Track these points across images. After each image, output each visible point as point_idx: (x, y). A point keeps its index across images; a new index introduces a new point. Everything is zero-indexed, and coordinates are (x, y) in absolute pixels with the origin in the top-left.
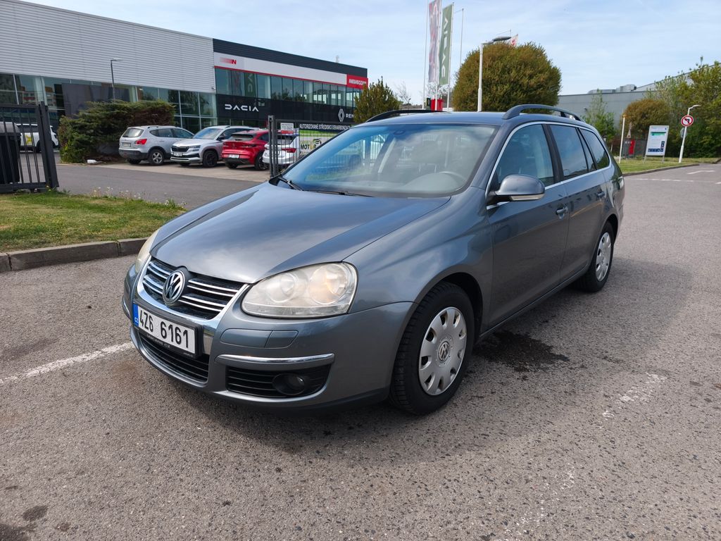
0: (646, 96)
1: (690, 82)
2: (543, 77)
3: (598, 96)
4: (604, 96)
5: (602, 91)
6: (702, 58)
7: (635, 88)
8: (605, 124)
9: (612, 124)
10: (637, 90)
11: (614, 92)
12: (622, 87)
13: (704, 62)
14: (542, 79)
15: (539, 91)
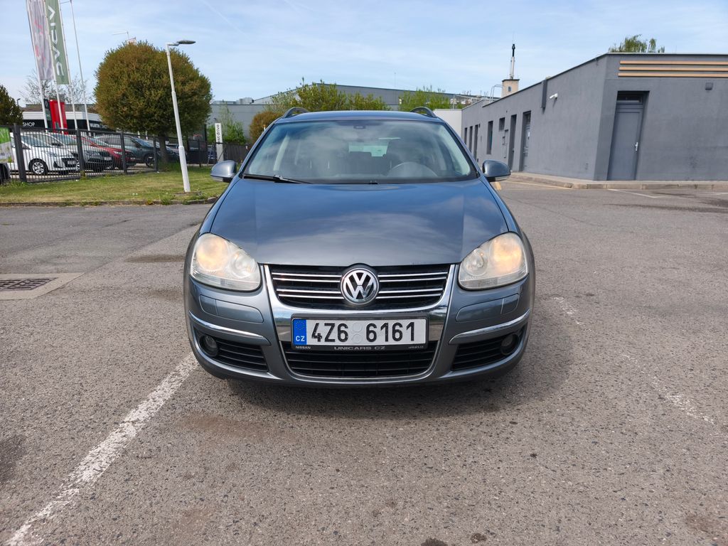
0: (266, 109)
1: (298, 98)
2: (195, 85)
3: (224, 107)
4: (230, 107)
5: (227, 102)
6: (303, 79)
7: (253, 101)
8: (236, 133)
9: (242, 133)
10: (255, 103)
11: (235, 104)
12: (241, 100)
13: (305, 83)
14: (195, 87)
15: (195, 98)
